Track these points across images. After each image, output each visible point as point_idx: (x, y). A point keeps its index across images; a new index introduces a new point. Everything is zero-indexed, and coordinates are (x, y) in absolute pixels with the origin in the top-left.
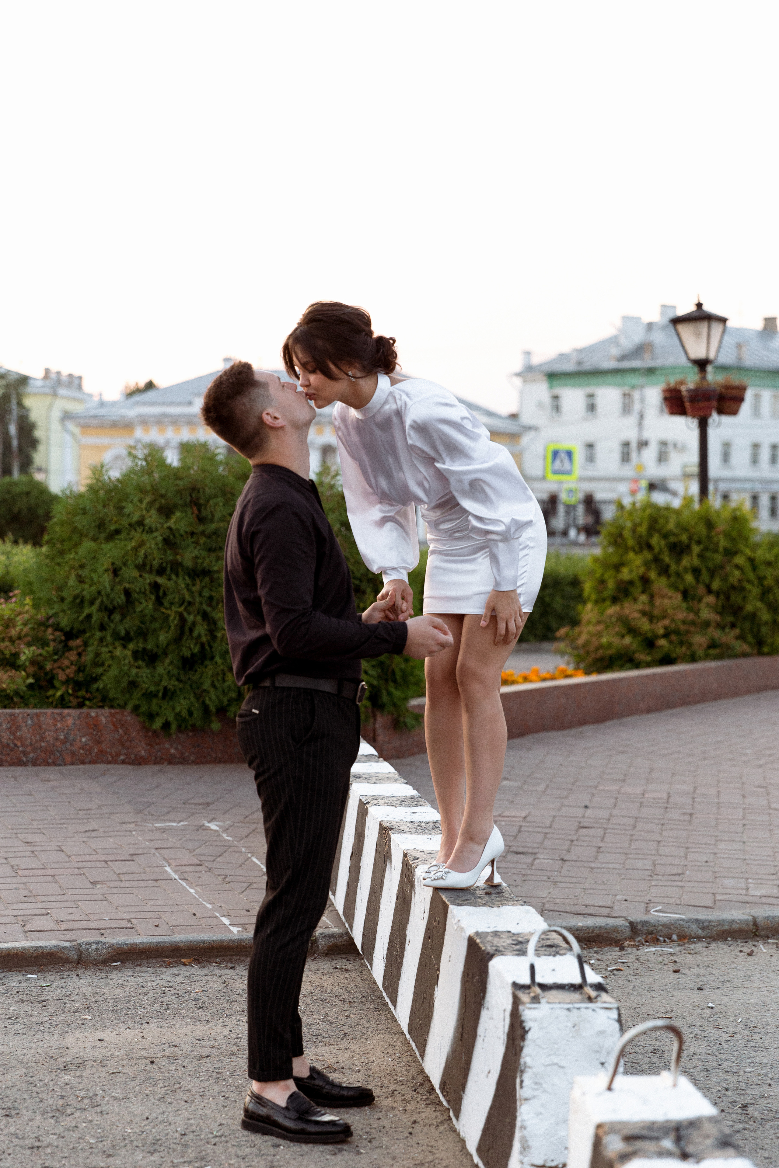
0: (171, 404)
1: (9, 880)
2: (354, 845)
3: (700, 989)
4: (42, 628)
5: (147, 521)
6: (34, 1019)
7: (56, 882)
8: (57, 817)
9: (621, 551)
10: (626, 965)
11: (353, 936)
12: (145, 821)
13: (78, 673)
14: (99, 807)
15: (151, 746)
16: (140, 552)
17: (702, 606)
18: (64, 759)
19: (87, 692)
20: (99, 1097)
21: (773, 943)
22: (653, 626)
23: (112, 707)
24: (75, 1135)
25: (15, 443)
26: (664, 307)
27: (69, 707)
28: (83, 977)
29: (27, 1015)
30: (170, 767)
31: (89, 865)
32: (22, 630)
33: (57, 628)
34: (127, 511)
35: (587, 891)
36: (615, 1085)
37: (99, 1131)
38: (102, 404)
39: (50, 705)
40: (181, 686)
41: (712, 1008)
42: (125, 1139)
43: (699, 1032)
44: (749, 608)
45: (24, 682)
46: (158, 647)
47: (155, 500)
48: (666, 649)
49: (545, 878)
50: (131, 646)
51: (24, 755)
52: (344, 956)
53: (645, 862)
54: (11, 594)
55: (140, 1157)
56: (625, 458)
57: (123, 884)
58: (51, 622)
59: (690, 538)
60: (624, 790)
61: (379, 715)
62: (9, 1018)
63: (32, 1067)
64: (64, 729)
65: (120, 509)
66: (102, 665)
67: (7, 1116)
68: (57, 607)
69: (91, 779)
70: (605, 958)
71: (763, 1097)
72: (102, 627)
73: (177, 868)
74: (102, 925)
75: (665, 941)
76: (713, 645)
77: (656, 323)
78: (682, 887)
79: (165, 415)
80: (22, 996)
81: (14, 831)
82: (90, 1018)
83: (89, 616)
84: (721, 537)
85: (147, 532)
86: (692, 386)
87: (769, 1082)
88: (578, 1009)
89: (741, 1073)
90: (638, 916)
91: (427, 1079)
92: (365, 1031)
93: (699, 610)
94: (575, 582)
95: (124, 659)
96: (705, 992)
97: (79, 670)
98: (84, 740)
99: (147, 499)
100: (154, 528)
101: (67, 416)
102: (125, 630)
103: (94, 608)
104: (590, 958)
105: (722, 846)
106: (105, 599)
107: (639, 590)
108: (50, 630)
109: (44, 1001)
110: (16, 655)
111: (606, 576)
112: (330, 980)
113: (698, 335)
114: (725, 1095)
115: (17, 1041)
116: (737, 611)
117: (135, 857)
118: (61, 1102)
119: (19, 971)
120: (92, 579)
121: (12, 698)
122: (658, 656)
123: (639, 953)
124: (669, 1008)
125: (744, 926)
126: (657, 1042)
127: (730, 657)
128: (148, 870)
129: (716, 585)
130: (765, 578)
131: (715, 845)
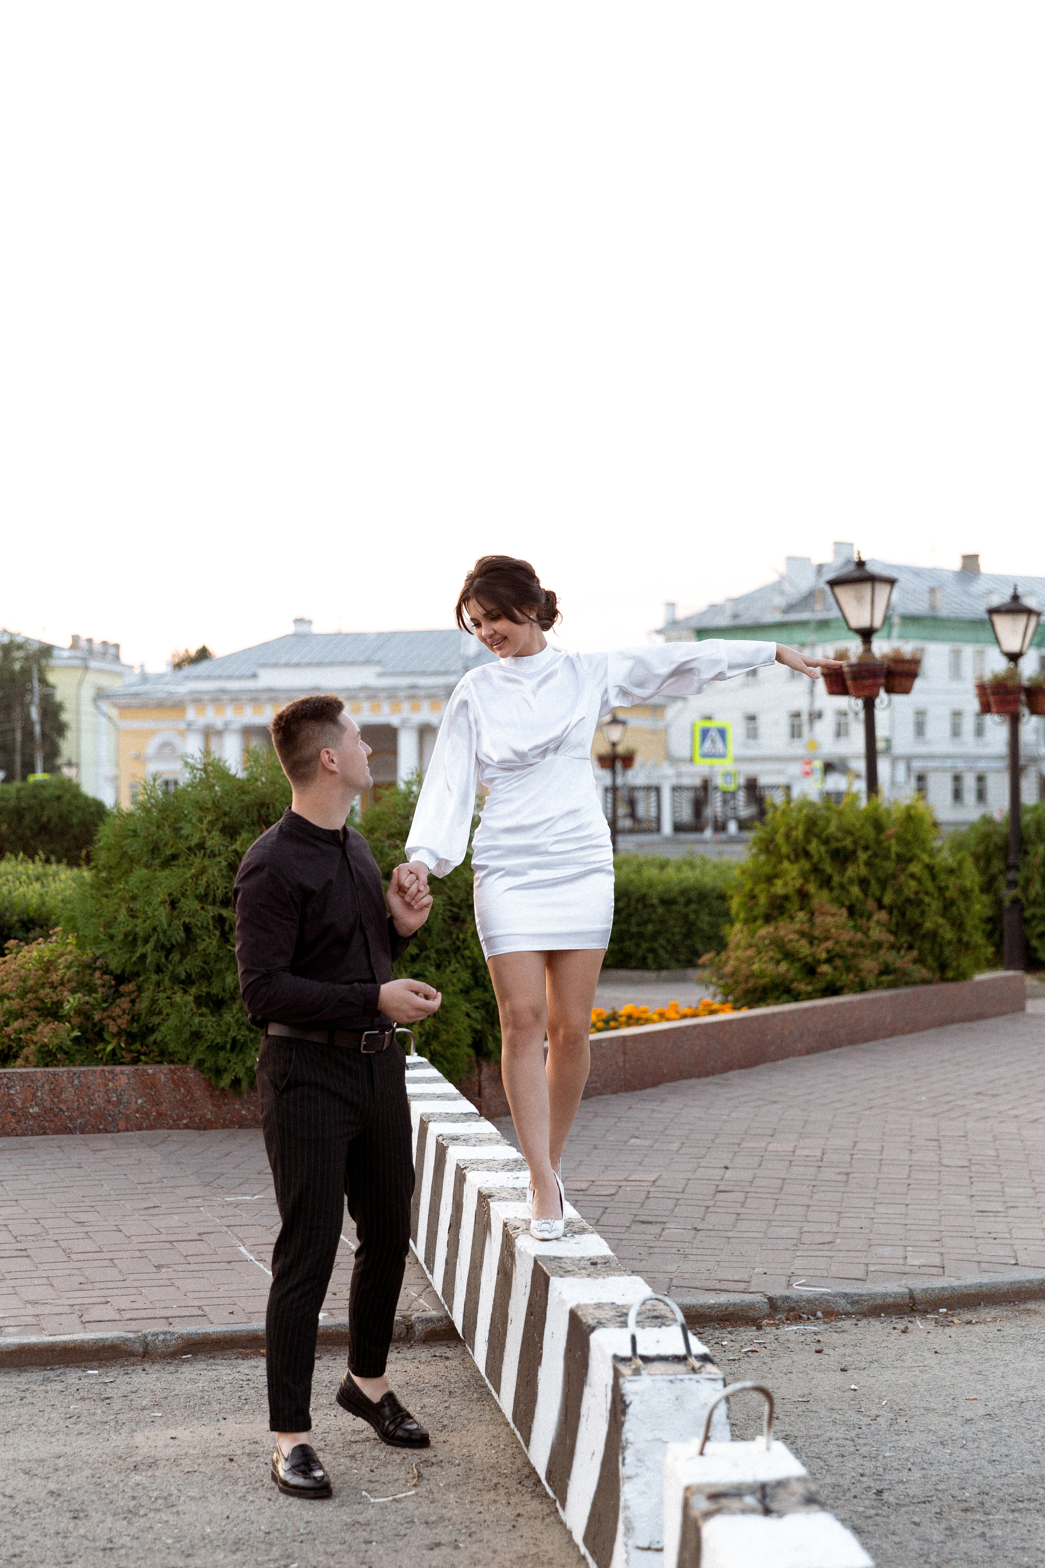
0: (230, 677)
1: (61, 1265)
2: (452, 1216)
3: (843, 1370)
4: (89, 971)
5: (209, 843)
6: (98, 1418)
7: (115, 1266)
8: (112, 1192)
9: (773, 859)
10: (762, 1346)
11: (453, 1319)
12: (214, 1195)
13: (132, 1024)
14: (160, 1181)
15: (219, 1107)
16: (202, 880)
17: (872, 924)
18: (117, 1125)
19: (142, 1046)
20: (174, 1497)
21: (932, 1319)
22: (814, 948)
23: (172, 1062)
24: (150, 1536)
25: (37, 729)
26: (837, 544)
27: (122, 1064)
28: (150, 1371)
29: (90, 1414)
30: (242, 1132)
31: (152, 1246)
32: (65, 974)
33: (106, 971)
34: (184, 832)
35: (722, 1264)
36: (706, 1451)
37: (176, 1531)
38: (145, 678)
39: (99, 1062)
40: (252, 1035)
41: (855, 1390)
42: (204, 1539)
43: (838, 1417)
44: (928, 925)
45: (69, 1035)
46: (224, 990)
47: (217, 819)
48: (829, 977)
49: (674, 1250)
50: (193, 990)
51: (71, 1120)
52: (442, 1342)
53: (791, 1229)
54: (51, 932)
55: (222, 1556)
56: (795, 732)
57: (191, 1267)
58: (98, 964)
59: (855, 842)
60: (771, 1147)
61: (484, 1064)
62: (70, 1418)
63: (98, 1468)
64: (117, 1090)
65: (177, 830)
66: (160, 1013)
67: (75, 1518)
68: (106, 947)
69: (150, 1146)
70: (740, 1338)
71: (902, 1482)
72: (159, 970)
73: (253, 1248)
74: (168, 1313)
75: (809, 1319)
76: (886, 970)
77: (829, 564)
78: (831, 1257)
79: (224, 691)
80: (83, 1394)
81: (63, 1210)
82: (160, 1415)
83: (143, 957)
84: (893, 841)
85: (209, 857)
86: (854, 660)
87: (910, 1466)
88: (682, 1380)
89: (880, 1457)
90: (778, 1291)
91: (533, 1471)
92: (465, 1422)
93: (869, 929)
94: (723, 897)
95: (186, 1006)
96: (849, 1373)
97: (134, 1019)
98: (139, 1101)
99: (209, 818)
100: (217, 853)
101: (101, 695)
102: (186, 972)
103: (149, 947)
104: (723, 1339)
105: (880, 1209)
106: (161, 937)
107: (797, 907)
108: (97, 974)
109: (108, 1398)
110: (59, 1004)
111: (757, 891)
112: (428, 1369)
113: (859, 599)
114: (859, 1481)
115: (81, 1441)
116: (914, 928)
117: (204, 1237)
118: (132, 1503)
119: (78, 1367)
120: (145, 912)
121: (55, 1055)
122: (821, 985)
123: (778, 1332)
124: (806, 1391)
125: (899, 1300)
126: (791, 1428)
127: (907, 984)
128: (219, 1251)
129: (887, 899)
130: (947, 888)
131: (873, 1208)
